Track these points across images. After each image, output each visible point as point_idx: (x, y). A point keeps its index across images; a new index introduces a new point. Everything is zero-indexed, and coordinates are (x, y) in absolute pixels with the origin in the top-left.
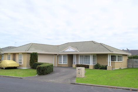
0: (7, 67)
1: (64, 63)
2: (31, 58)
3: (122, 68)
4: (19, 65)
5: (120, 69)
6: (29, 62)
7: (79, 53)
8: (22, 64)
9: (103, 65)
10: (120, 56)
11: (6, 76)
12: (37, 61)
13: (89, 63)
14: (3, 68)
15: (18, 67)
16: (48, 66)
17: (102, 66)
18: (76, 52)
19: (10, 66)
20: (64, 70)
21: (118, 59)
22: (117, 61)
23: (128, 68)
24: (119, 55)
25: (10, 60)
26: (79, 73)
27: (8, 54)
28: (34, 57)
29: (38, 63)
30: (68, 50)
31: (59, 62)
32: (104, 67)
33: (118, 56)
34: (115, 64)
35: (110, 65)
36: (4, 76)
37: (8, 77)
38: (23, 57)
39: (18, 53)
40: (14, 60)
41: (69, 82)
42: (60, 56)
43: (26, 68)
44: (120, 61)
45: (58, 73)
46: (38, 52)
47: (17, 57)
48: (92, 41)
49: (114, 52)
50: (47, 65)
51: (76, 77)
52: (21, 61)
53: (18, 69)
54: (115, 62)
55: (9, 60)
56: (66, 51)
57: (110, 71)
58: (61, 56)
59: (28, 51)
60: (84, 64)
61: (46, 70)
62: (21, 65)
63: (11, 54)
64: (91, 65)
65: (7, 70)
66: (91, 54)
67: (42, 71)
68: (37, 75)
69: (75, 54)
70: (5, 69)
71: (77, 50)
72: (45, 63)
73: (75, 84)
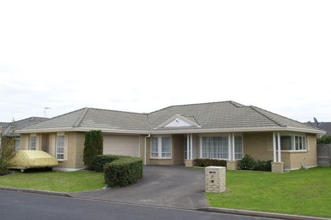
0: (28, 167)
1: (163, 155)
2: (86, 144)
3: (307, 167)
4: (59, 162)
5: (302, 169)
6: (83, 153)
7: (200, 130)
8: (66, 158)
9: (261, 160)
10: (300, 138)
11: (29, 191)
12: (101, 153)
13: (226, 156)
14: (18, 170)
15: (56, 166)
16: (132, 165)
17: (259, 163)
18: (194, 127)
19: (37, 164)
20: (168, 173)
21: (297, 144)
22: (295, 151)
23: (319, 167)
24: (299, 136)
25: (35, 149)
26: (213, 181)
27: (32, 136)
28: (93, 141)
29: (105, 156)
30: (173, 124)
31: (152, 154)
32: (263, 166)
33: (296, 137)
34: (289, 157)
35: (280, 161)
36: (23, 191)
37: (35, 192)
38: (66, 141)
39: (55, 133)
40: (45, 149)
41: (192, 204)
42: (153, 138)
43: (74, 170)
44: (301, 149)
45: (157, 183)
46: (104, 130)
47: (53, 144)
48: (230, 102)
49: (289, 128)
50: (129, 161)
51: (204, 191)
52: (62, 152)
53: (55, 171)
54: (290, 153)
55: (32, 149)
56: (168, 126)
57: (280, 174)
58: (157, 138)
59: (78, 126)
60: (214, 159)
61: (126, 173)
62: (62, 162)
63: (38, 134)
64: (230, 160)
65: (29, 174)
66: (231, 133)
67: (118, 175)
68: (104, 188)
69: (190, 134)
70: (24, 172)
71: (196, 124)
72: (122, 157)
73: (207, 210)
